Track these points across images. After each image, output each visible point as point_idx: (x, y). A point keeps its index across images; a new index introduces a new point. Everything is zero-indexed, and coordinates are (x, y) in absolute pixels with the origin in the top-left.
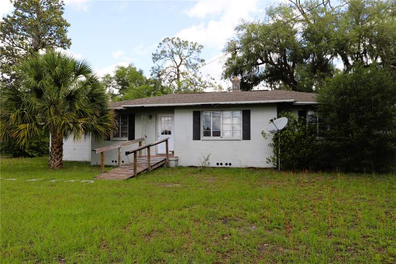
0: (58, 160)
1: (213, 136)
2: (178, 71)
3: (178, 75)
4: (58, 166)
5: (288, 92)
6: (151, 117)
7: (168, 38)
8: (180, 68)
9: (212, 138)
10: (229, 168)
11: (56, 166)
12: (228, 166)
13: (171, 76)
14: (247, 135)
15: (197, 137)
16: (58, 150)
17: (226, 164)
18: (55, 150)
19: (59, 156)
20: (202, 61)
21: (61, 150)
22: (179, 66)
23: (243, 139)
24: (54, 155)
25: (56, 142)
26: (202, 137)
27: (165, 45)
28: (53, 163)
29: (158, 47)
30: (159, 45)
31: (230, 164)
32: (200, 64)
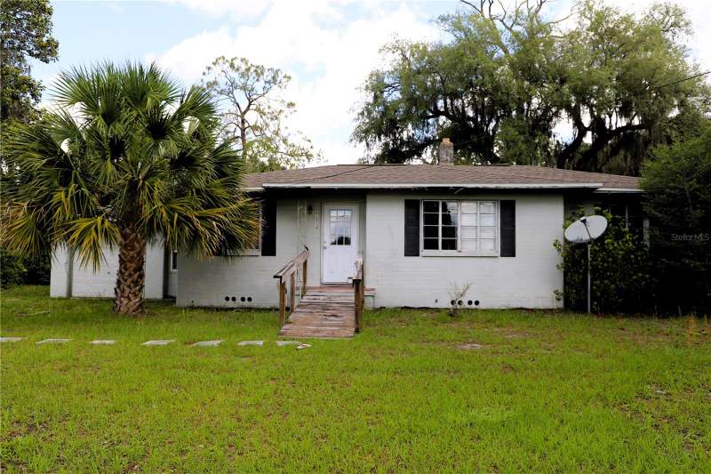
0: (136, 296)
1: (443, 249)
2: (243, 121)
3: (243, 130)
4: (137, 309)
5: (550, 169)
6: (310, 209)
7: (223, 58)
8: (246, 117)
9: (440, 252)
10: (476, 309)
11: (131, 309)
12: (473, 306)
13: (227, 132)
14: (508, 249)
15: (412, 250)
16: (136, 276)
17: (470, 303)
18: (130, 275)
19: (138, 288)
20: (291, 105)
21: (142, 276)
22: (245, 112)
23: (502, 256)
24: (129, 286)
25: (132, 257)
26: (423, 252)
27: (217, 70)
28: (125, 302)
29: (204, 74)
30: (206, 72)
31: (477, 303)
32: (287, 111)
